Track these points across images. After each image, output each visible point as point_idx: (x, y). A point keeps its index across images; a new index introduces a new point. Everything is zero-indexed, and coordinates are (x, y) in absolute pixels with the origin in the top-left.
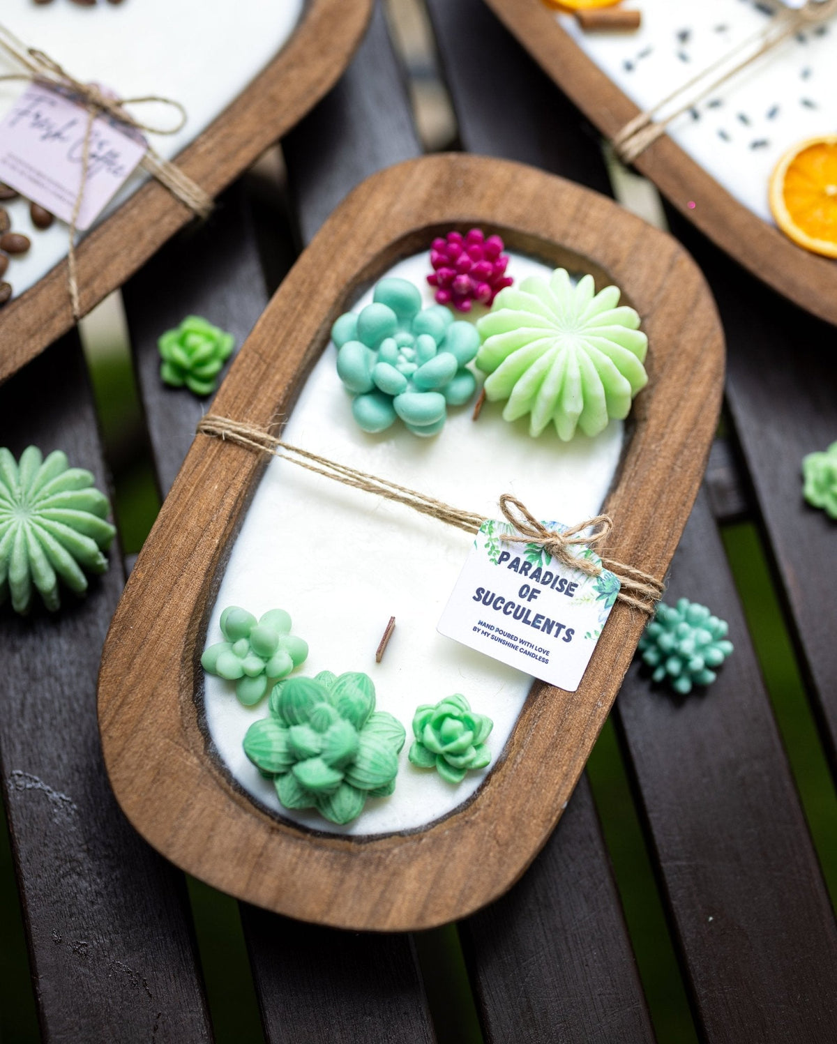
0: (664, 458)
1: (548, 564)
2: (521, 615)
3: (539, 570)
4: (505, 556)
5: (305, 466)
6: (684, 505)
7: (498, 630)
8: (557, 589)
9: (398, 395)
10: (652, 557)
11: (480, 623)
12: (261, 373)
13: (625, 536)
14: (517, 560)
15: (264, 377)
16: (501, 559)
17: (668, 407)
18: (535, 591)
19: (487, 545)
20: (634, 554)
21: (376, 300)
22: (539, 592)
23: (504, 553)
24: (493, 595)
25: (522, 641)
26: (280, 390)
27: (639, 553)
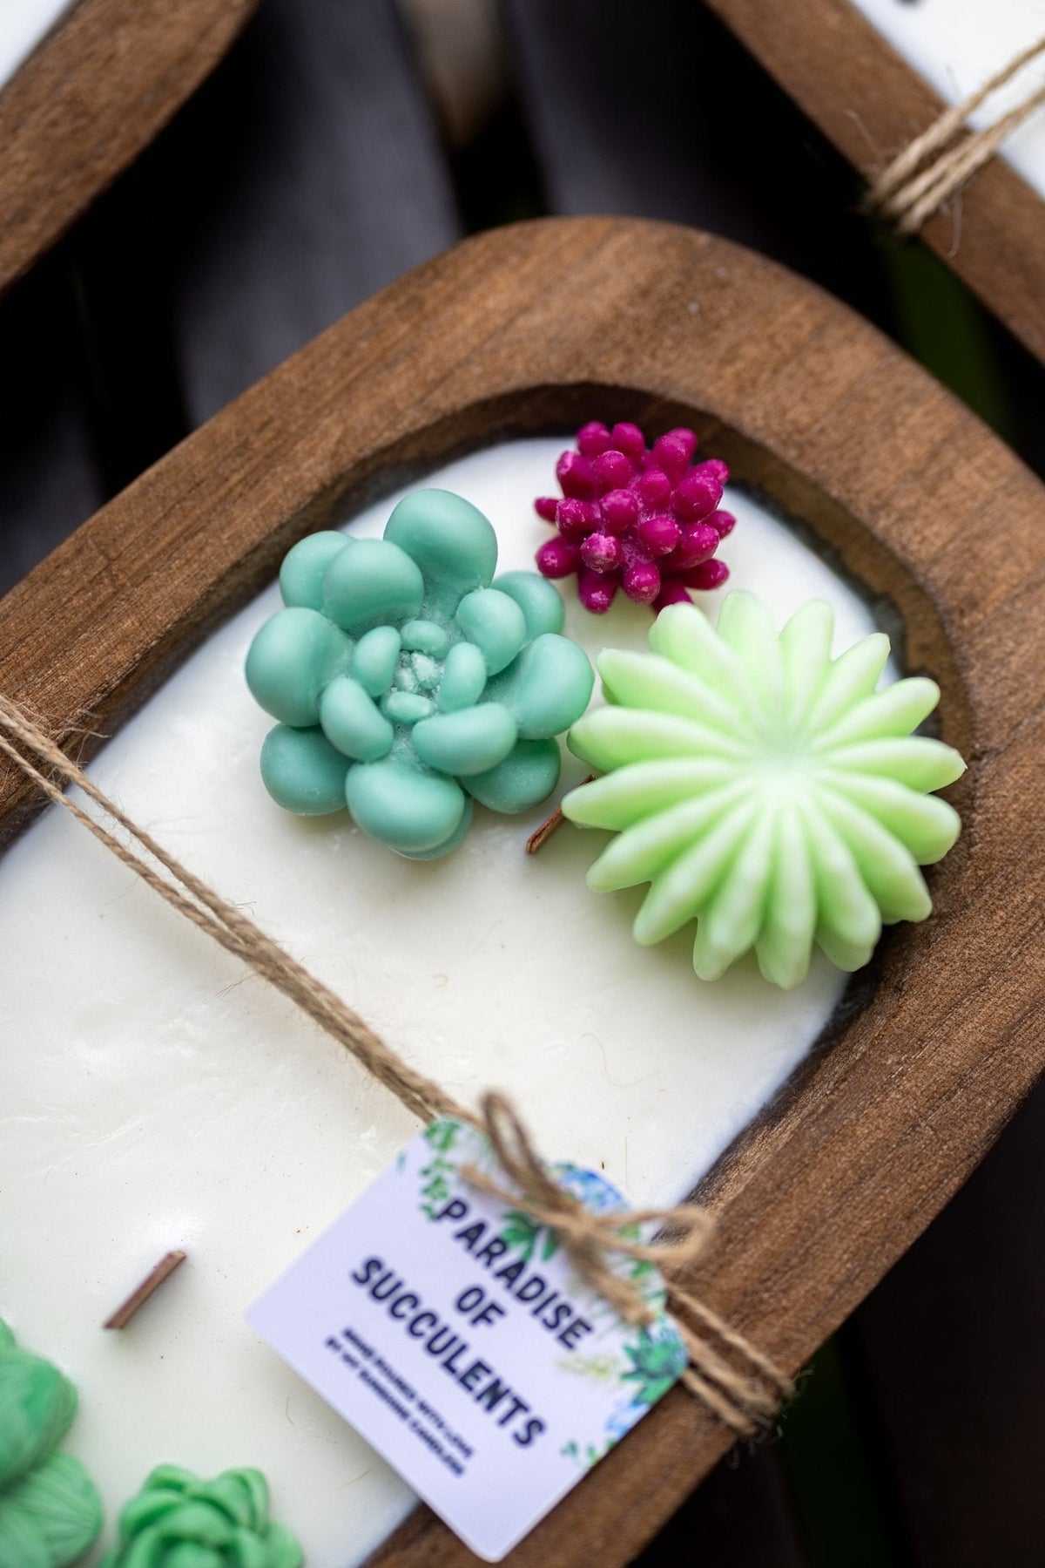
0: (905, 1093)
1: (547, 1256)
2: (444, 1348)
3: (519, 1267)
4: (457, 1210)
5: (112, 843)
6: (908, 1218)
7: (380, 1363)
8: (545, 1322)
9: (362, 763)
10: (791, 1313)
11: (349, 1334)
12: (94, 605)
13: (750, 1245)
14: (480, 1228)
15: (99, 614)
16: (447, 1212)
17: (959, 980)
18: (493, 1307)
19: (426, 1172)
20: (755, 1292)
21: (389, 535)
22: (501, 1312)
23: (457, 1202)
24: (398, 1285)
25: (423, 1407)
26: (121, 656)
27: (766, 1296)
